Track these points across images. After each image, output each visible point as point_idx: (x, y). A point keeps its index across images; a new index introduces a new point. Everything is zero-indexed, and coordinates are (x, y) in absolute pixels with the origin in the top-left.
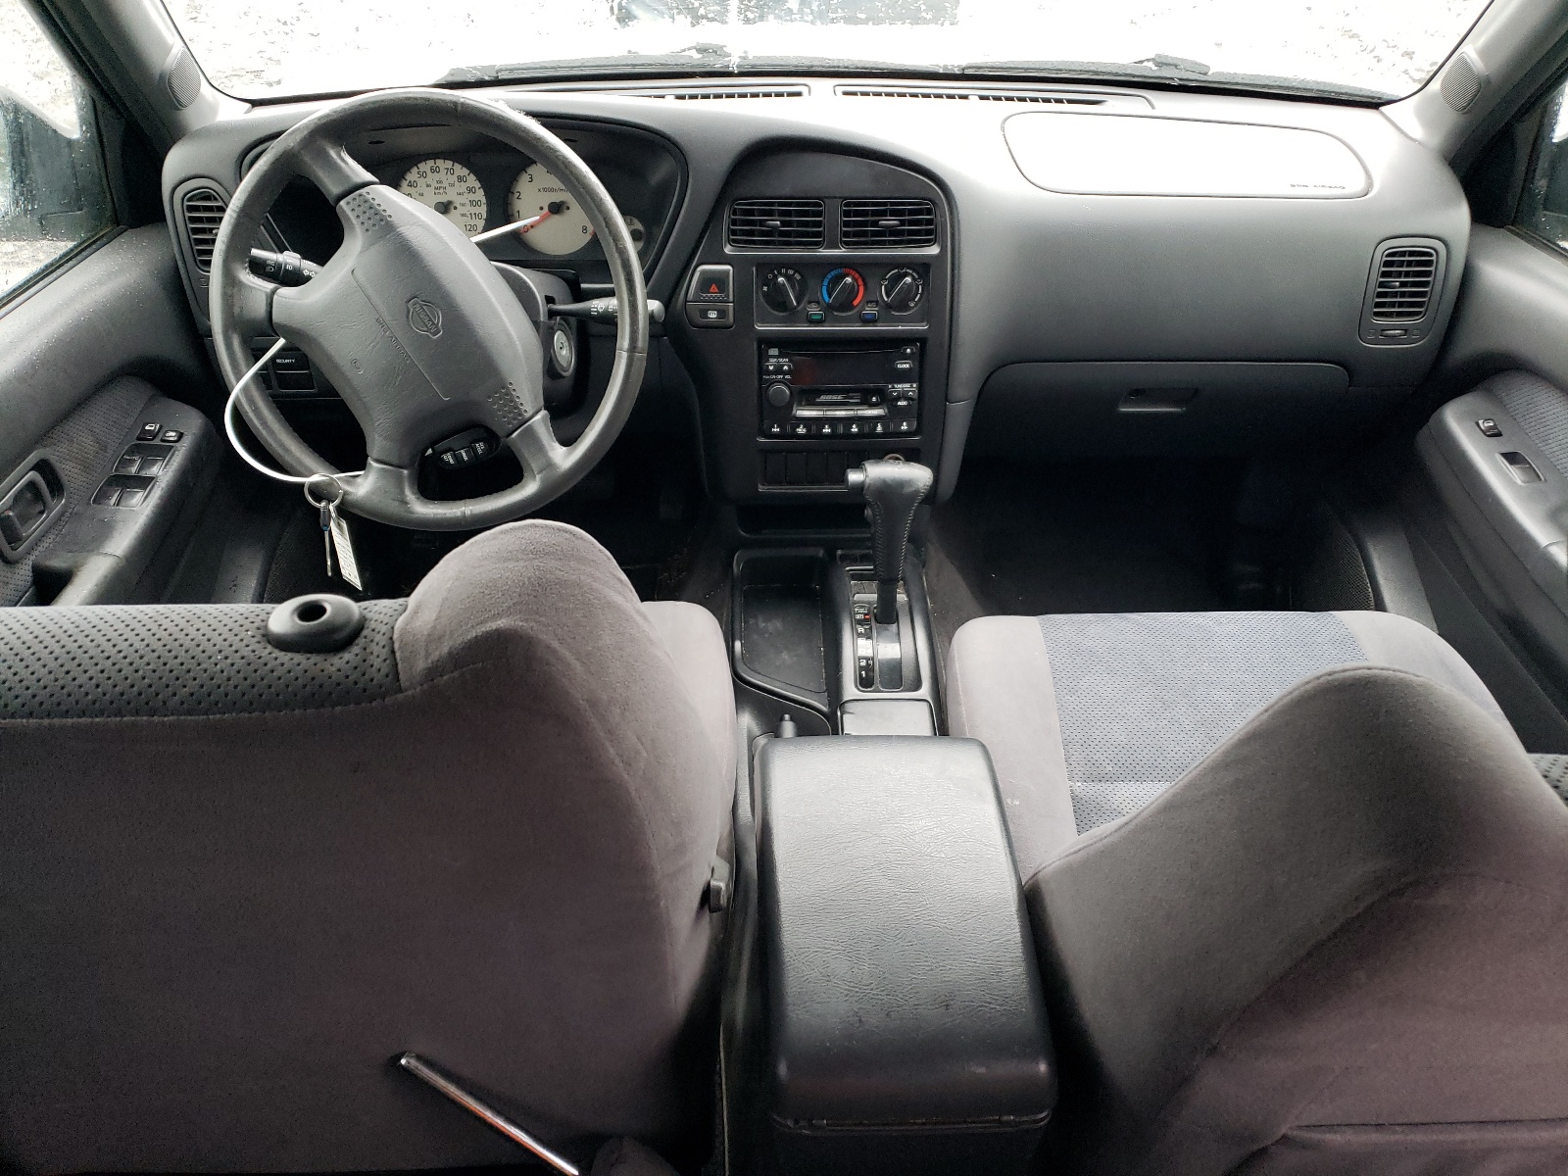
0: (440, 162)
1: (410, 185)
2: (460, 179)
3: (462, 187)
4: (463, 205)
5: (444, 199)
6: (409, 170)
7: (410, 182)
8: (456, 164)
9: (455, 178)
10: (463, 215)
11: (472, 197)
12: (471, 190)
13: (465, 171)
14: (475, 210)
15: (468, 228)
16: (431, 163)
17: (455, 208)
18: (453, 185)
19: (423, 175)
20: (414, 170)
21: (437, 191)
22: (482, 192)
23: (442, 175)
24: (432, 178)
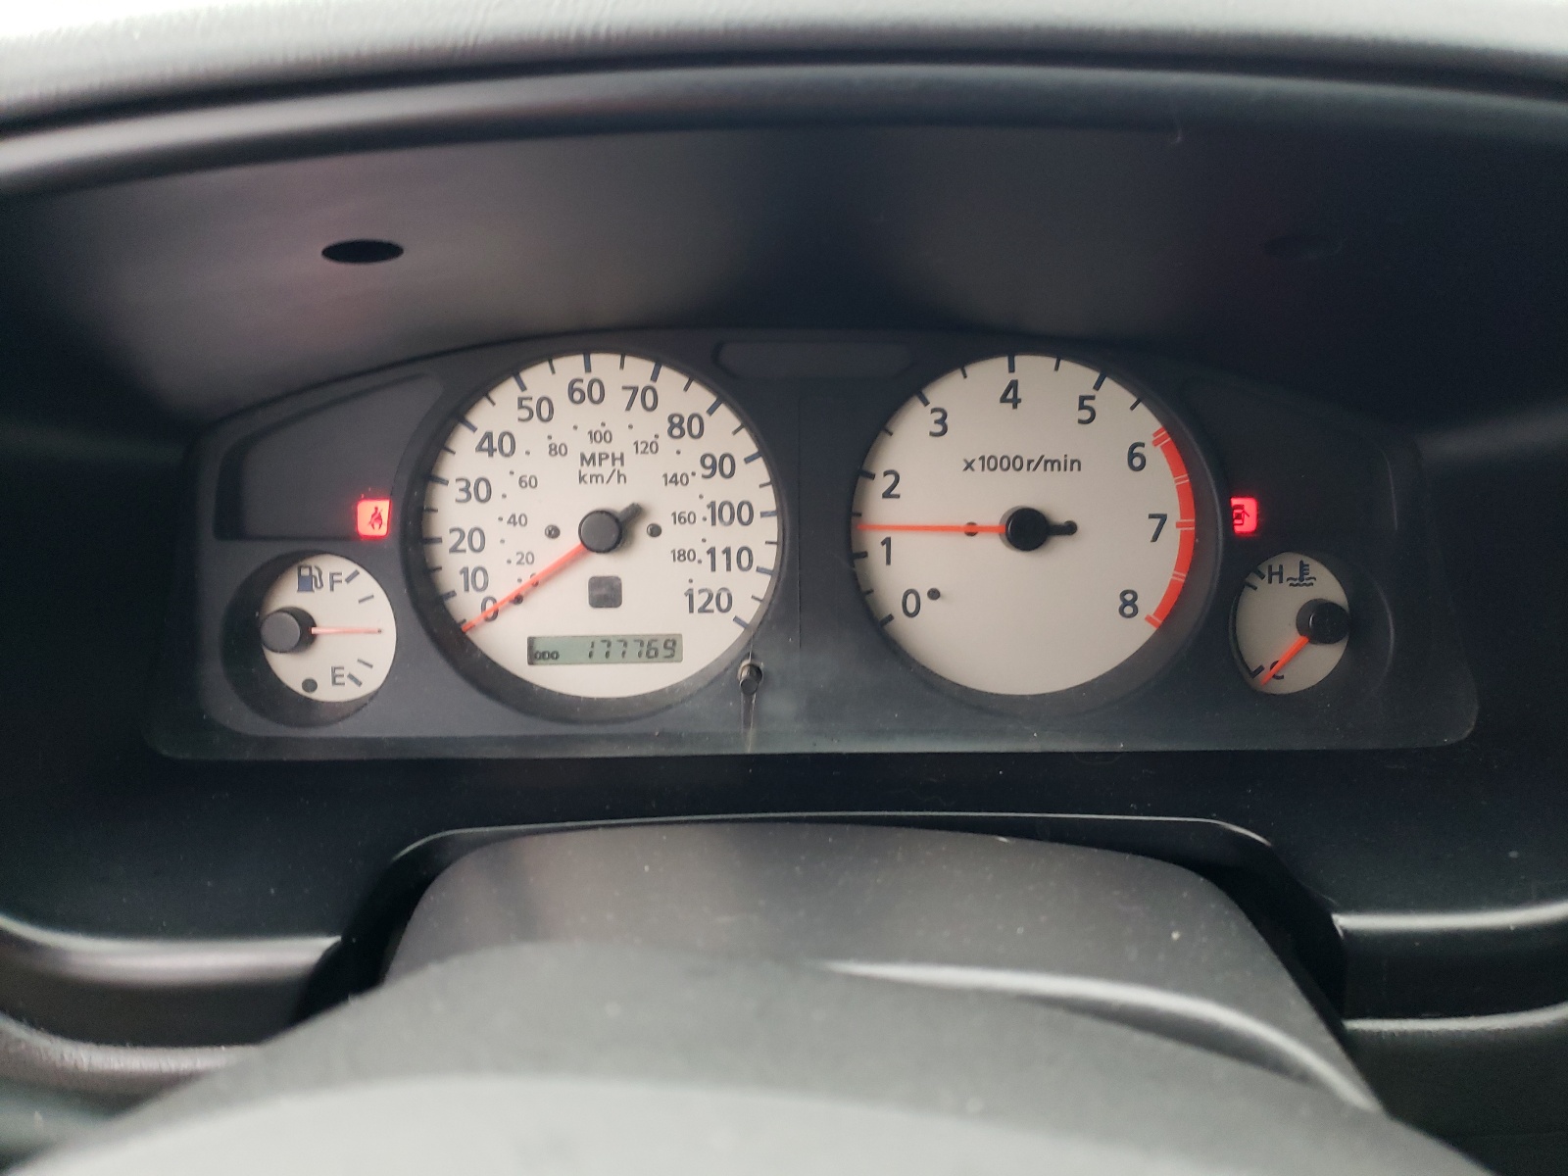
0: (605, 364)
1: (489, 445)
2: (678, 426)
3: (687, 454)
4: (679, 518)
5: (616, 499)
6: (482, 390)
7: (489, 436)
8: (664, 371)
9: (658, 422)
10: (681, 555)
11: (719, 489)
12: (717, 466)
13: (701, 397)
14: (732, 536)
15: (698, 604)
16: (570, 366)
17: (655, 531)
18: (651, 447)
19: (541, 411)
20: (506, 393)
21: (588, 470)
22: (760, 470)
23: (612, 412)
24: (573, 422)
